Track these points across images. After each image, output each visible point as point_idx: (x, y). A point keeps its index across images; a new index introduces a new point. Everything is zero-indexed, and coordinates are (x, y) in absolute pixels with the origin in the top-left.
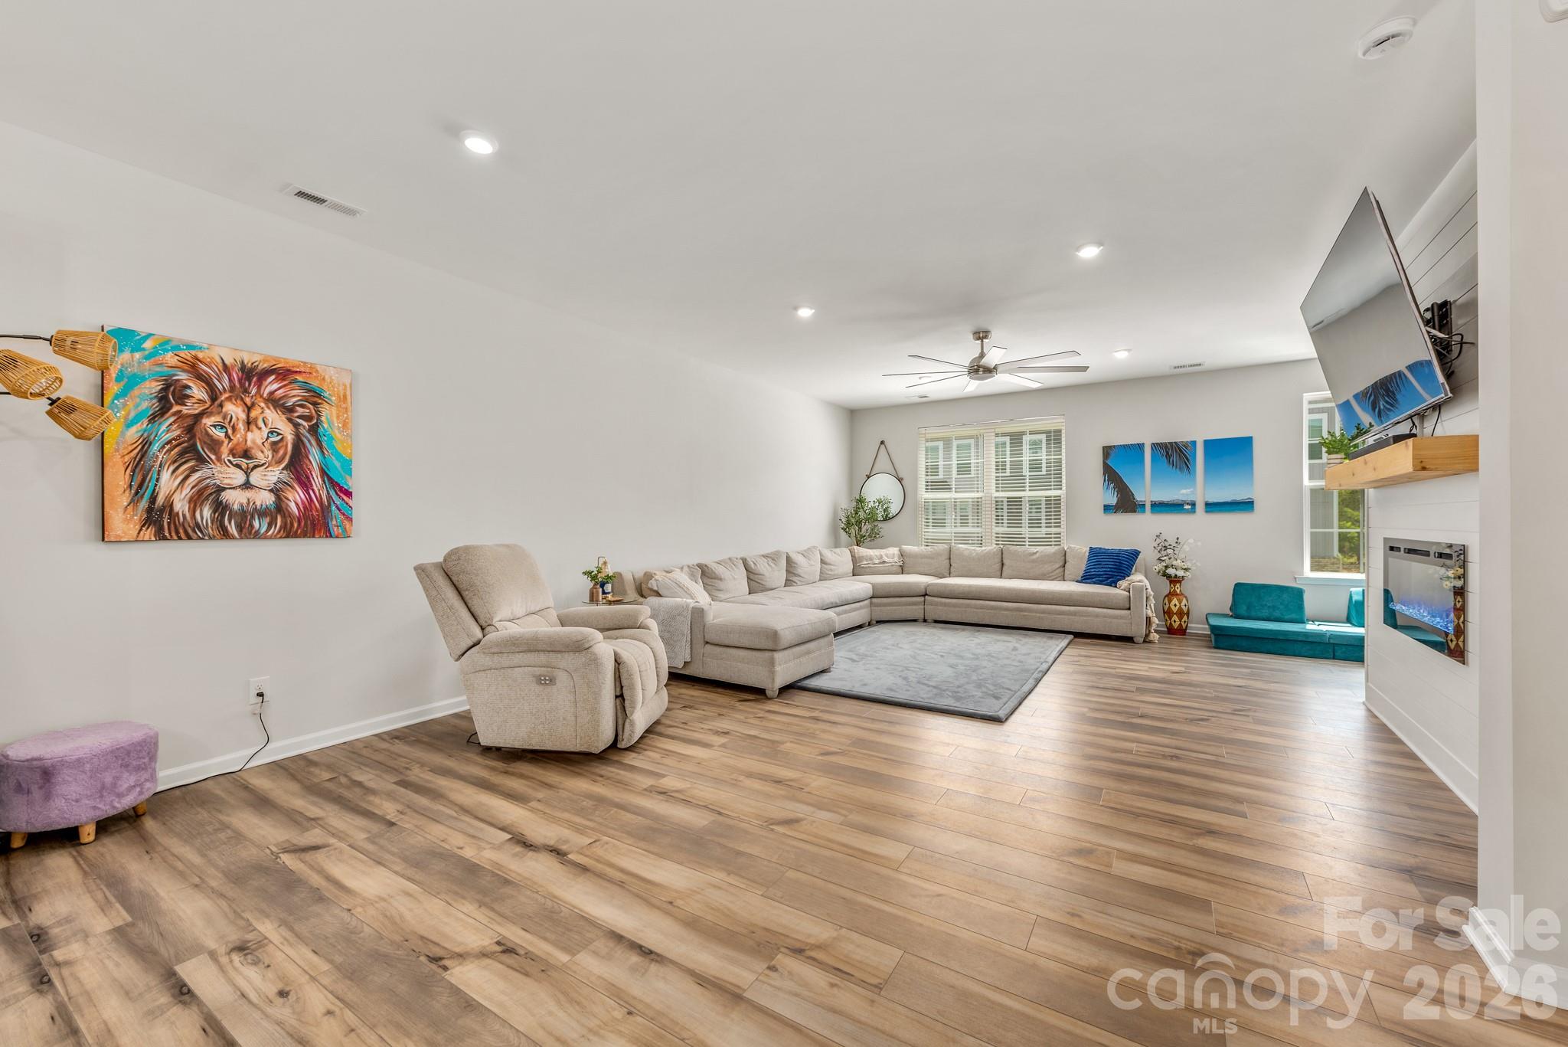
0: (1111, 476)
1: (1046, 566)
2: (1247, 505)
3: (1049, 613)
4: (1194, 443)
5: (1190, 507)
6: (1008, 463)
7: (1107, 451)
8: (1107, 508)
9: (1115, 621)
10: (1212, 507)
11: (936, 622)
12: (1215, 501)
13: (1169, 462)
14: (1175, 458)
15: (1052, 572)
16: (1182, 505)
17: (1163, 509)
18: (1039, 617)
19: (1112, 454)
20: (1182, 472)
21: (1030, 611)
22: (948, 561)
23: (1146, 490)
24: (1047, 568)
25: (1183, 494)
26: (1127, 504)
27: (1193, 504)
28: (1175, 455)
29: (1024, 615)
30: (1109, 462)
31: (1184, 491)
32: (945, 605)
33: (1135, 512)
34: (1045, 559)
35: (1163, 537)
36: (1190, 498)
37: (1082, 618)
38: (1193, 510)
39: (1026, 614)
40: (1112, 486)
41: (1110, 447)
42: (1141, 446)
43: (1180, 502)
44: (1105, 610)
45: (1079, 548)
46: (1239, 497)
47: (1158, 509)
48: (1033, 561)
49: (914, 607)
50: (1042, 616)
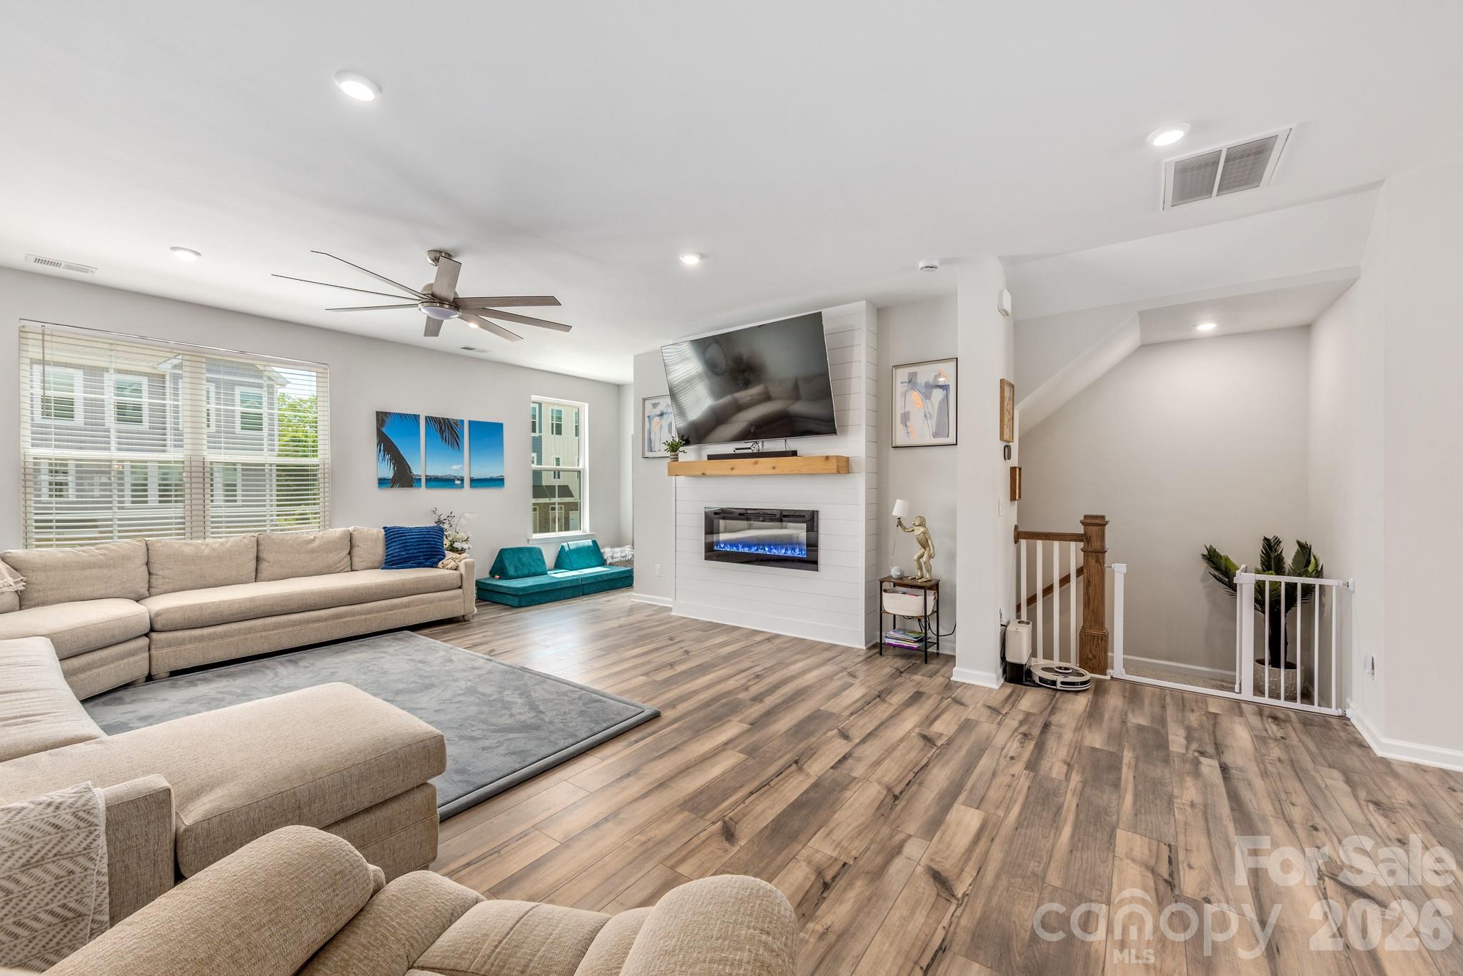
0: (387, 446)
1: (331, 555)
2: (498, 482)
3: (378, 612)
4: (463, 421)
5: (459, 482)
6: (238, 416)
7: (382, 418)
8: (382, 482)
9: (449, 603)
10: (477, 482)
11: (174, 674)
12: (479, 477)
13: (442, 437)
14: (447, 434)
15: (340, 562)
16: (453, 480)
17: (438, 483)
18: (365, 620)
19: (388, 421)
20: (453, 448)
21: (352, 614)
22: (145, 568)
23: (420, 466)
24: (333, 557)
25: (454, 470)
26: (403, 478)
27: (462, 480)
28: (446, 430)
29: (344, 622)
30: (384, 430)
31: (455, 467)
32: (201, 639)
33: (412, 486)
34: (329, 547)
35: (438, 513)
36: (459, 474)
37: (417, 608)
38: (462, 486)
39: (347, 619)
40: (388, 457)
41: (386, 414)
42: (416, 417)
43: (452, 478)
44: (439, 594)
45: (371, 531)
46: (495, 475)
47: (434, 484)
48: (313, 551)
49: (131, 659)
50: (368, 616)
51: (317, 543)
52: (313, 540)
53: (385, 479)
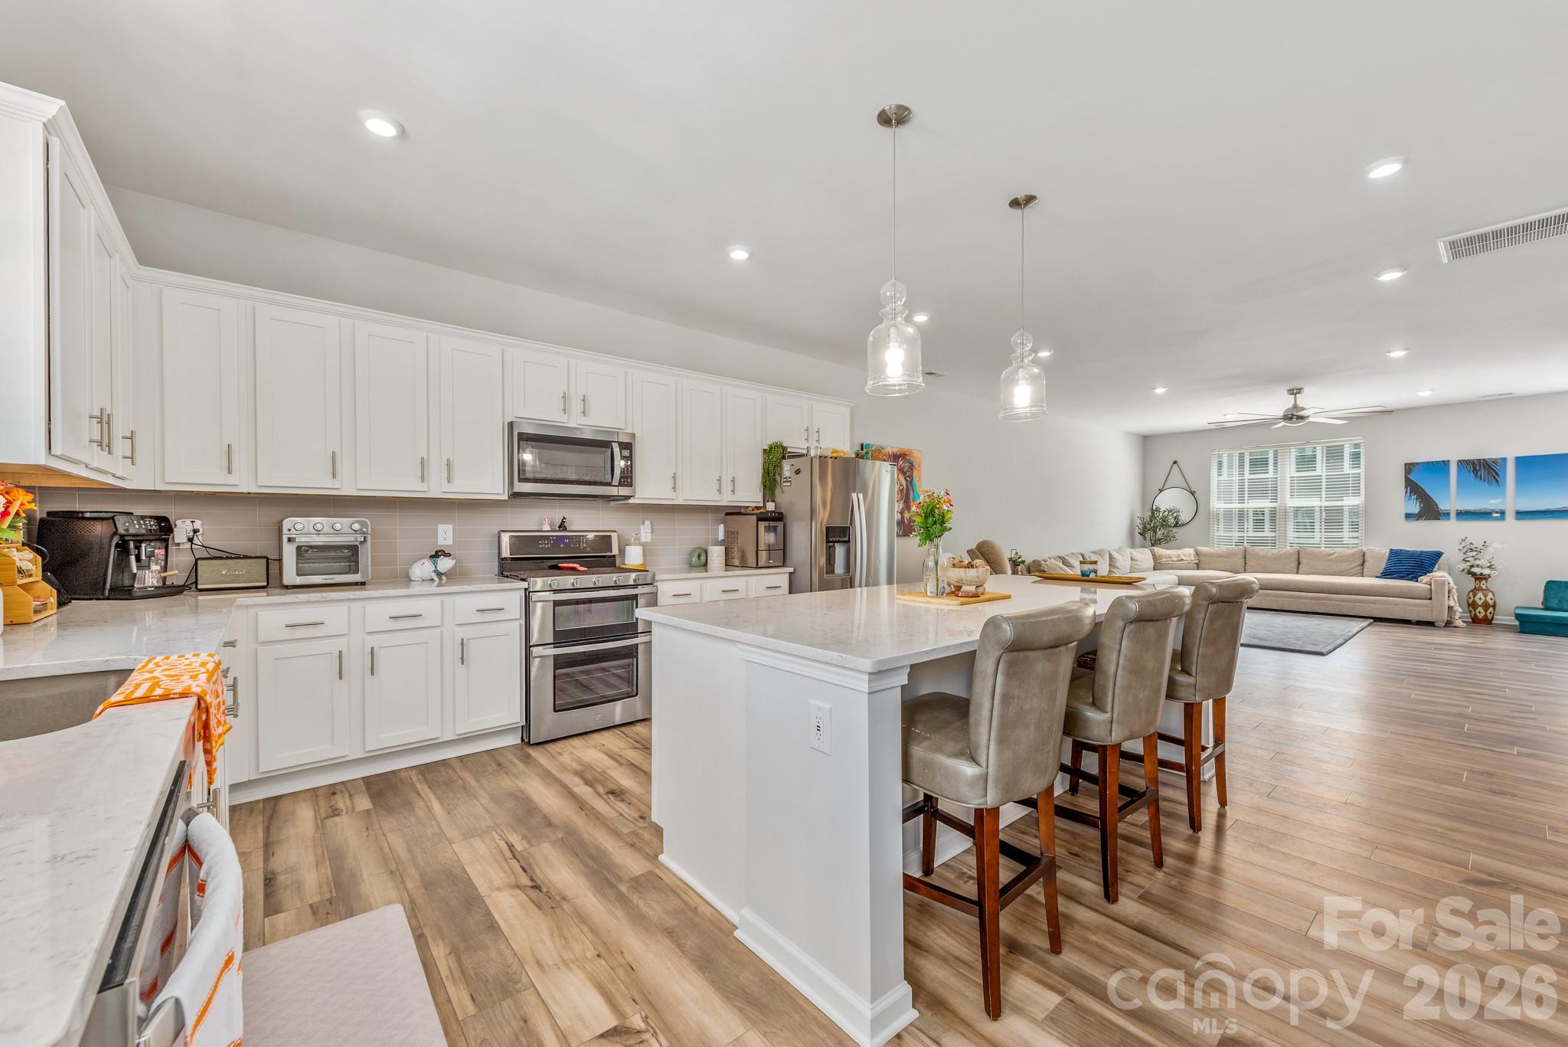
0: (1414, 489)
1: (1344, 564)
3: (1348, 602)
4: (1505, 459)
7: (1410, 467)
8: (1409, 516)
9: (1415, 608)
13: (1476, 476)
14: (1483, 472)
15: (1350, 569)
18: (1339, 605)
19: (1415, 470)
20: (1491, 484)
21: (1330, 600)
22: (1243, 559)
23: (1450, 500)
24: (1346, 566)
25: (1491, 503)
26: (1430, 511)
28: (1483, 470)
30: (1410, 477)
31: (1492, 500)
34: (1343, 559)
35: (1468, 541)
36: (1499, 507)
40: (1414, 497)
41: (1413, 464)
45: (1379, 549)
48: (1331, 561)
50: (1341, 603)
51: (1336, 555)
52: (1333, 554)
53: (1411, 514)
